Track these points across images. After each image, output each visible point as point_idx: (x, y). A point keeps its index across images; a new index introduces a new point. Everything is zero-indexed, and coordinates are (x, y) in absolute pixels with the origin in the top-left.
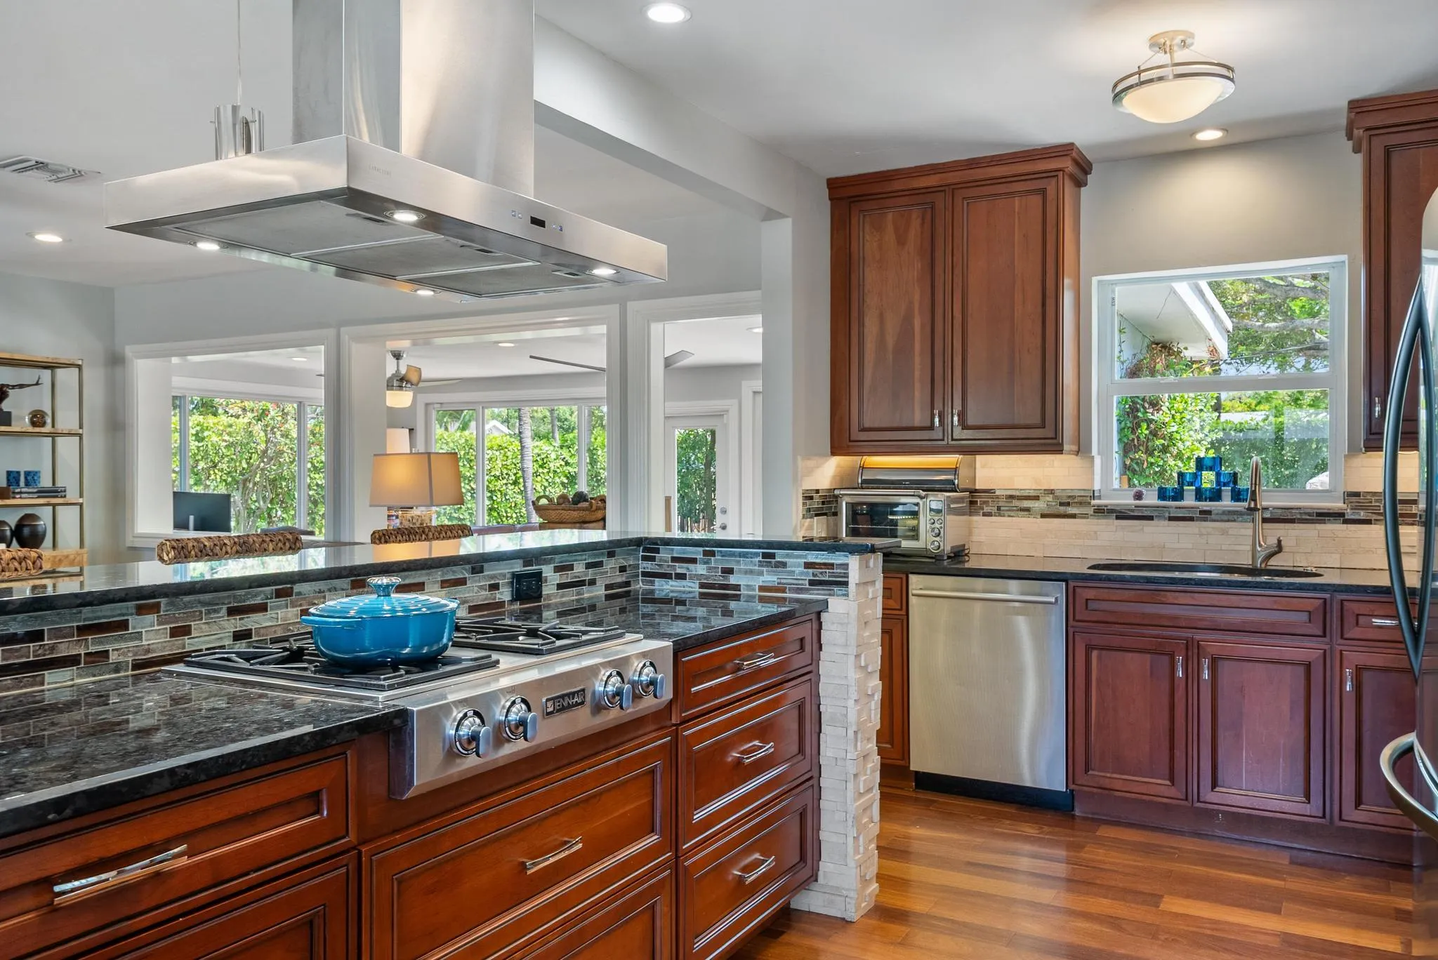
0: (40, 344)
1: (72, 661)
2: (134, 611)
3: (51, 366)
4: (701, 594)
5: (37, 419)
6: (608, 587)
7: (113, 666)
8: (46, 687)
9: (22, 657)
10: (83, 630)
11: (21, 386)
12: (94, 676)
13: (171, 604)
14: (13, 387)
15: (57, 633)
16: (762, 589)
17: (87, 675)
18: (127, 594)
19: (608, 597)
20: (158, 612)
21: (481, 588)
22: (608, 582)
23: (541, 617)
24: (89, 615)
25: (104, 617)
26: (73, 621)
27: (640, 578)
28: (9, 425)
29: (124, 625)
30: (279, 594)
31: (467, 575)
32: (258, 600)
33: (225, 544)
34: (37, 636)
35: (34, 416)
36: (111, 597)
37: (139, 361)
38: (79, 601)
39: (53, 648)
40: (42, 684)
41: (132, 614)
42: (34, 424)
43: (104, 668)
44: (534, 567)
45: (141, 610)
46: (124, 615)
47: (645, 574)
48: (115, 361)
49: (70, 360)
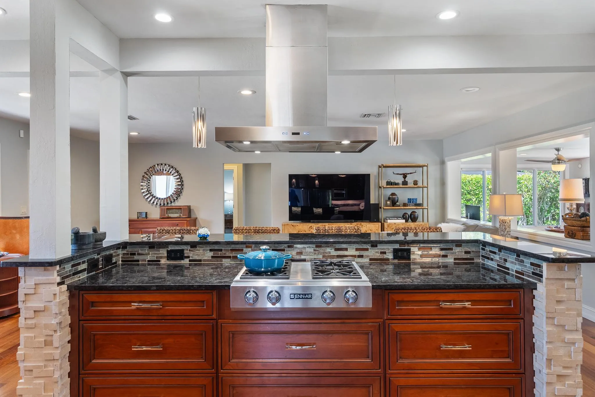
0: (419, 160)
1: (229, 257)
2: (245, 247)
3: (422, 167)
4: (498, 270)
5: (415, 183)
6: (455, 259)
7: (240, 260)
8: (223, 262)
9: (217, 255)
10: (232, 250)
11: (411, 173)
12: (235, 262)
13: (255, 246)
14: (408, 174)
15: (225, 250)
16: (517, 272)
17: (233, 261)
18: (238, 243)
19: (455, 263)
20: (252, 248)
21: (377, 252)
22: (456, 257)
23: (410, 268)
24: (233, 247)
25: (238, 248)
26: (230, 248)
27: (481, 257)
28: (407, 185)
29: (242, 250)
30: (289, 247)
31: (369, 248)
32: (282, 248)
33: (333, 229)
34: (221, 250)
35: (414, 182)
36: (234, 243)
37: (449, 162)
38: (226, 243)
39: (225, 254)
40: (222, 262)
41: (245, 248)
42: (414, 184)
43: (238, 260)
44: (406, 247)
45: (247, 247)
46: (242, 248)
47: (483, 256)
48: (443, 163)
49: (423, 164)
